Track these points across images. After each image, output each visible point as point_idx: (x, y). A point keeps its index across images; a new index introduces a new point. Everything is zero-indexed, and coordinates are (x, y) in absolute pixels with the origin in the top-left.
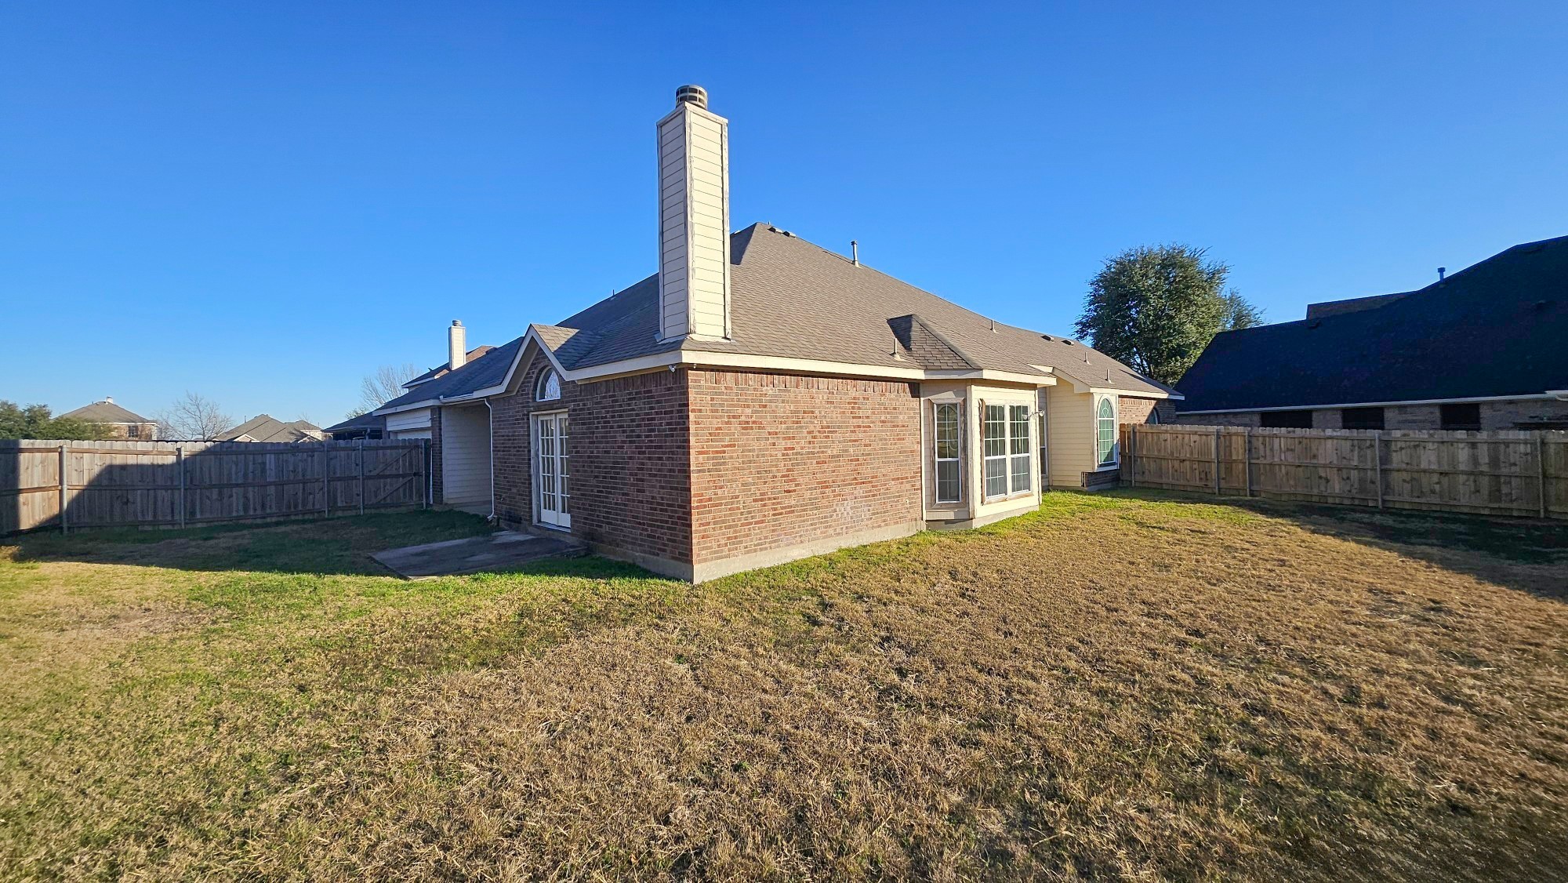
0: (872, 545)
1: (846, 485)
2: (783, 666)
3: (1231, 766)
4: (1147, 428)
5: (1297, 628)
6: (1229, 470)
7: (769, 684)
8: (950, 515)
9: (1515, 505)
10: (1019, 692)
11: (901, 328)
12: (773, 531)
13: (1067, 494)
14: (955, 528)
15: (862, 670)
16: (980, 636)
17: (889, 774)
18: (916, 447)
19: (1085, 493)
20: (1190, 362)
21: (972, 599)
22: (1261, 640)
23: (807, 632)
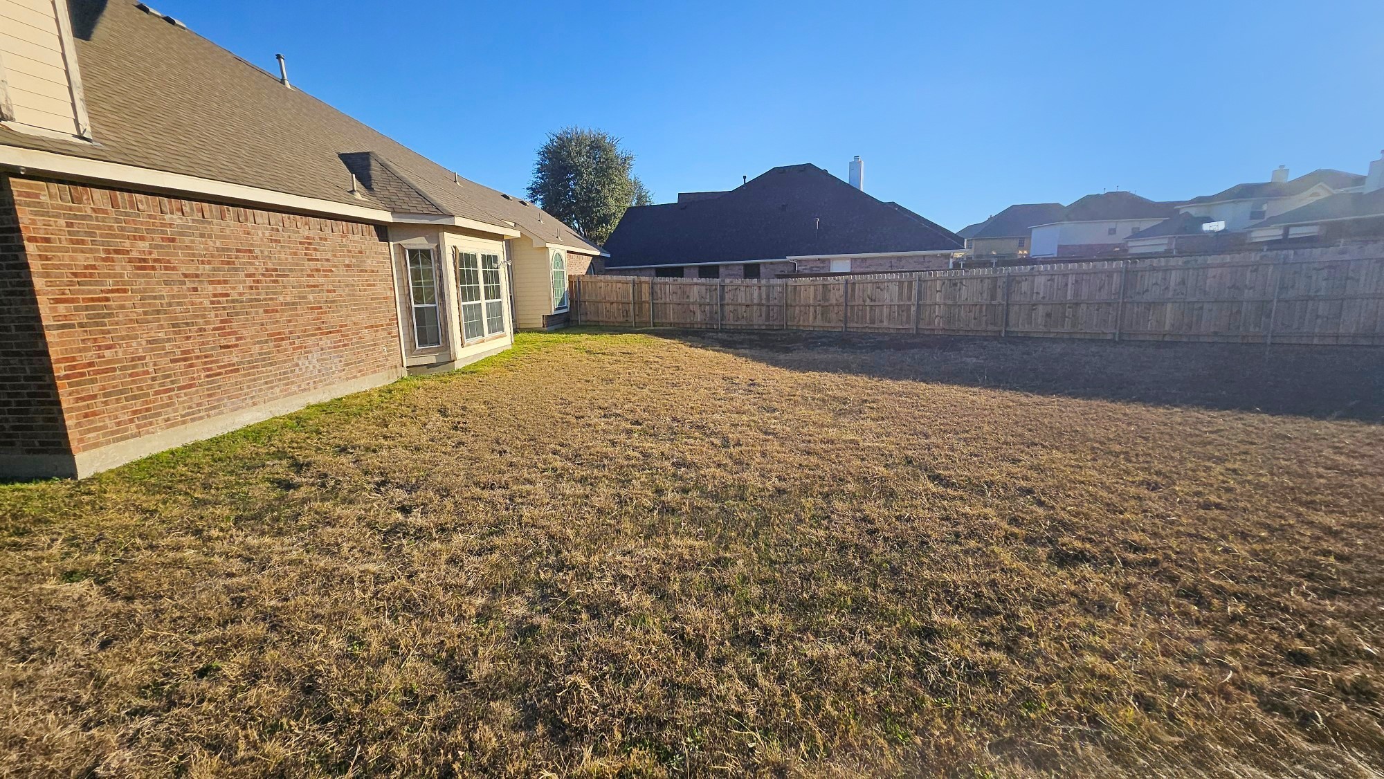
0: (348, 397)
1: (308, 336)
2: (253, 541)
3: (673, 505)
4: (588, 278)
5: (692, 408)
6: (641, 309)
7: (236, 565)
8: (432, 359)
9: (775, 323)
10: (521, 496)
11: (359, 165)
12: (210, 395)
13: (532, 334)
14: (437, 370)
15: (359, 519)
16: (477, 460)
17: (410, 605)
18: (389, 293)
19: (546, 332)
20: (611, 229)
21: (465, 430)
22: (674, 419)
23: (281, 499)
